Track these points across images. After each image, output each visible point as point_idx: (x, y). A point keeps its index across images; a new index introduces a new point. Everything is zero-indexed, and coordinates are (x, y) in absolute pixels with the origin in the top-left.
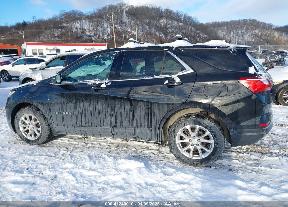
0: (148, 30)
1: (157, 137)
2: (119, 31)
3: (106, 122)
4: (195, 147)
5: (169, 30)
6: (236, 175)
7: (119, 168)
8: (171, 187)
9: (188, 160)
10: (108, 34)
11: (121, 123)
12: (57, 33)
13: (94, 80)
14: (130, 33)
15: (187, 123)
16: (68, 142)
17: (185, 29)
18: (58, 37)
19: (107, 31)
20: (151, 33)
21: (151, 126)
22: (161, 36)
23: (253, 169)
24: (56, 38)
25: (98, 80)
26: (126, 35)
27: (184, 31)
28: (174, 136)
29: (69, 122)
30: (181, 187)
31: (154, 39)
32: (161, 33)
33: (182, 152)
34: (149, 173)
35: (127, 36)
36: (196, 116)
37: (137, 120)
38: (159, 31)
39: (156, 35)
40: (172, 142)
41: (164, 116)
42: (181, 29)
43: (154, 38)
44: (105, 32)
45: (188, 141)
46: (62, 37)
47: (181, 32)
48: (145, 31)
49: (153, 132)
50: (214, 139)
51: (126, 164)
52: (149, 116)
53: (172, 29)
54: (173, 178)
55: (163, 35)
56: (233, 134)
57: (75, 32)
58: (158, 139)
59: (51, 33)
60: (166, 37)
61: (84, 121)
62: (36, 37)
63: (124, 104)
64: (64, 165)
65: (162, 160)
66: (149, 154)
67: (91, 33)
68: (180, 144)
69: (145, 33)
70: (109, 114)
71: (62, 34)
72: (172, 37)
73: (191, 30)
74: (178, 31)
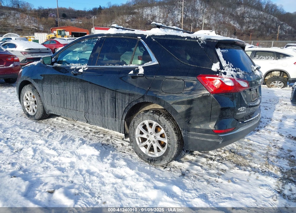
0: (222, 19)
1: (120, 128)
2: (190, 19)
3: (81, 106)
4: (151, 144)
5: (246, 20)
6: (184, 181)
7: (77, 152)
8: (107, 178)
9: (144, 156)
10: (178, 21)
11: (92, 109)
12: (128, 18)
13: (77, 64)
14: (201, 22)
15: (145, 118)
16: (61, 122)
17: (266, 19)
18: (128, 22)
19: (177, 19)
20: (224, 23)
21: (116, 117)
22: (235, 26)
23: (210, 179)
24: (126, 24)
25: (79, 64)
26: (196, 23)
27: (264, 22)
28: (133, 130)
29: (55, 103)
30: (115, 181)
31: (226, 29)
32: (236, 22)
33: (139, 147)
34: (97, 162)
35: (198, 24)
36: (153, 112)
37: (104, 108)
38: (234, 20)
39: (230, 25)
40: (131, 135)
41: (126, 107)
42: (260, 18)
43: (227, 27)
44: (175, 19)
45: (146, 136)
46: (132, 23)
47: (260, 22)
48: (218, 20)
49: (117, 122)
50: (168, 138)
51: (85, 150)
52: (114, 106)
53: (249, 19)
54: (116, 171)
55: (238, 25)
56: (185, 136)
57: (145, 19)
58: (121, 130)
59: (122, 19)
60: (242, 27)
61: (65, 103)
62: (109, 22)
63: (95, 91)
64: (37, 141)
65: (124, 152)
66: (119, 144)
67: (161, 20)
68: (140, 138)
69: (218, 22)
70: (83, 99)
71: (133, 20)
72: (249, 27)
73: (273, 20)
74: (256, 21)
